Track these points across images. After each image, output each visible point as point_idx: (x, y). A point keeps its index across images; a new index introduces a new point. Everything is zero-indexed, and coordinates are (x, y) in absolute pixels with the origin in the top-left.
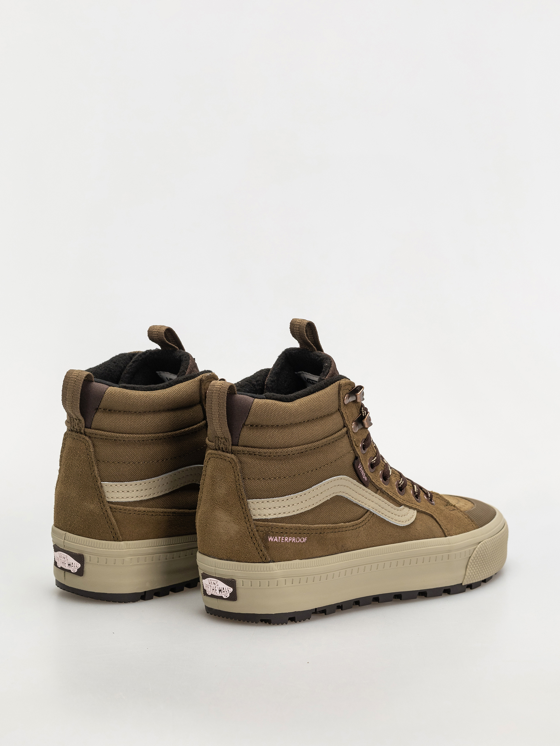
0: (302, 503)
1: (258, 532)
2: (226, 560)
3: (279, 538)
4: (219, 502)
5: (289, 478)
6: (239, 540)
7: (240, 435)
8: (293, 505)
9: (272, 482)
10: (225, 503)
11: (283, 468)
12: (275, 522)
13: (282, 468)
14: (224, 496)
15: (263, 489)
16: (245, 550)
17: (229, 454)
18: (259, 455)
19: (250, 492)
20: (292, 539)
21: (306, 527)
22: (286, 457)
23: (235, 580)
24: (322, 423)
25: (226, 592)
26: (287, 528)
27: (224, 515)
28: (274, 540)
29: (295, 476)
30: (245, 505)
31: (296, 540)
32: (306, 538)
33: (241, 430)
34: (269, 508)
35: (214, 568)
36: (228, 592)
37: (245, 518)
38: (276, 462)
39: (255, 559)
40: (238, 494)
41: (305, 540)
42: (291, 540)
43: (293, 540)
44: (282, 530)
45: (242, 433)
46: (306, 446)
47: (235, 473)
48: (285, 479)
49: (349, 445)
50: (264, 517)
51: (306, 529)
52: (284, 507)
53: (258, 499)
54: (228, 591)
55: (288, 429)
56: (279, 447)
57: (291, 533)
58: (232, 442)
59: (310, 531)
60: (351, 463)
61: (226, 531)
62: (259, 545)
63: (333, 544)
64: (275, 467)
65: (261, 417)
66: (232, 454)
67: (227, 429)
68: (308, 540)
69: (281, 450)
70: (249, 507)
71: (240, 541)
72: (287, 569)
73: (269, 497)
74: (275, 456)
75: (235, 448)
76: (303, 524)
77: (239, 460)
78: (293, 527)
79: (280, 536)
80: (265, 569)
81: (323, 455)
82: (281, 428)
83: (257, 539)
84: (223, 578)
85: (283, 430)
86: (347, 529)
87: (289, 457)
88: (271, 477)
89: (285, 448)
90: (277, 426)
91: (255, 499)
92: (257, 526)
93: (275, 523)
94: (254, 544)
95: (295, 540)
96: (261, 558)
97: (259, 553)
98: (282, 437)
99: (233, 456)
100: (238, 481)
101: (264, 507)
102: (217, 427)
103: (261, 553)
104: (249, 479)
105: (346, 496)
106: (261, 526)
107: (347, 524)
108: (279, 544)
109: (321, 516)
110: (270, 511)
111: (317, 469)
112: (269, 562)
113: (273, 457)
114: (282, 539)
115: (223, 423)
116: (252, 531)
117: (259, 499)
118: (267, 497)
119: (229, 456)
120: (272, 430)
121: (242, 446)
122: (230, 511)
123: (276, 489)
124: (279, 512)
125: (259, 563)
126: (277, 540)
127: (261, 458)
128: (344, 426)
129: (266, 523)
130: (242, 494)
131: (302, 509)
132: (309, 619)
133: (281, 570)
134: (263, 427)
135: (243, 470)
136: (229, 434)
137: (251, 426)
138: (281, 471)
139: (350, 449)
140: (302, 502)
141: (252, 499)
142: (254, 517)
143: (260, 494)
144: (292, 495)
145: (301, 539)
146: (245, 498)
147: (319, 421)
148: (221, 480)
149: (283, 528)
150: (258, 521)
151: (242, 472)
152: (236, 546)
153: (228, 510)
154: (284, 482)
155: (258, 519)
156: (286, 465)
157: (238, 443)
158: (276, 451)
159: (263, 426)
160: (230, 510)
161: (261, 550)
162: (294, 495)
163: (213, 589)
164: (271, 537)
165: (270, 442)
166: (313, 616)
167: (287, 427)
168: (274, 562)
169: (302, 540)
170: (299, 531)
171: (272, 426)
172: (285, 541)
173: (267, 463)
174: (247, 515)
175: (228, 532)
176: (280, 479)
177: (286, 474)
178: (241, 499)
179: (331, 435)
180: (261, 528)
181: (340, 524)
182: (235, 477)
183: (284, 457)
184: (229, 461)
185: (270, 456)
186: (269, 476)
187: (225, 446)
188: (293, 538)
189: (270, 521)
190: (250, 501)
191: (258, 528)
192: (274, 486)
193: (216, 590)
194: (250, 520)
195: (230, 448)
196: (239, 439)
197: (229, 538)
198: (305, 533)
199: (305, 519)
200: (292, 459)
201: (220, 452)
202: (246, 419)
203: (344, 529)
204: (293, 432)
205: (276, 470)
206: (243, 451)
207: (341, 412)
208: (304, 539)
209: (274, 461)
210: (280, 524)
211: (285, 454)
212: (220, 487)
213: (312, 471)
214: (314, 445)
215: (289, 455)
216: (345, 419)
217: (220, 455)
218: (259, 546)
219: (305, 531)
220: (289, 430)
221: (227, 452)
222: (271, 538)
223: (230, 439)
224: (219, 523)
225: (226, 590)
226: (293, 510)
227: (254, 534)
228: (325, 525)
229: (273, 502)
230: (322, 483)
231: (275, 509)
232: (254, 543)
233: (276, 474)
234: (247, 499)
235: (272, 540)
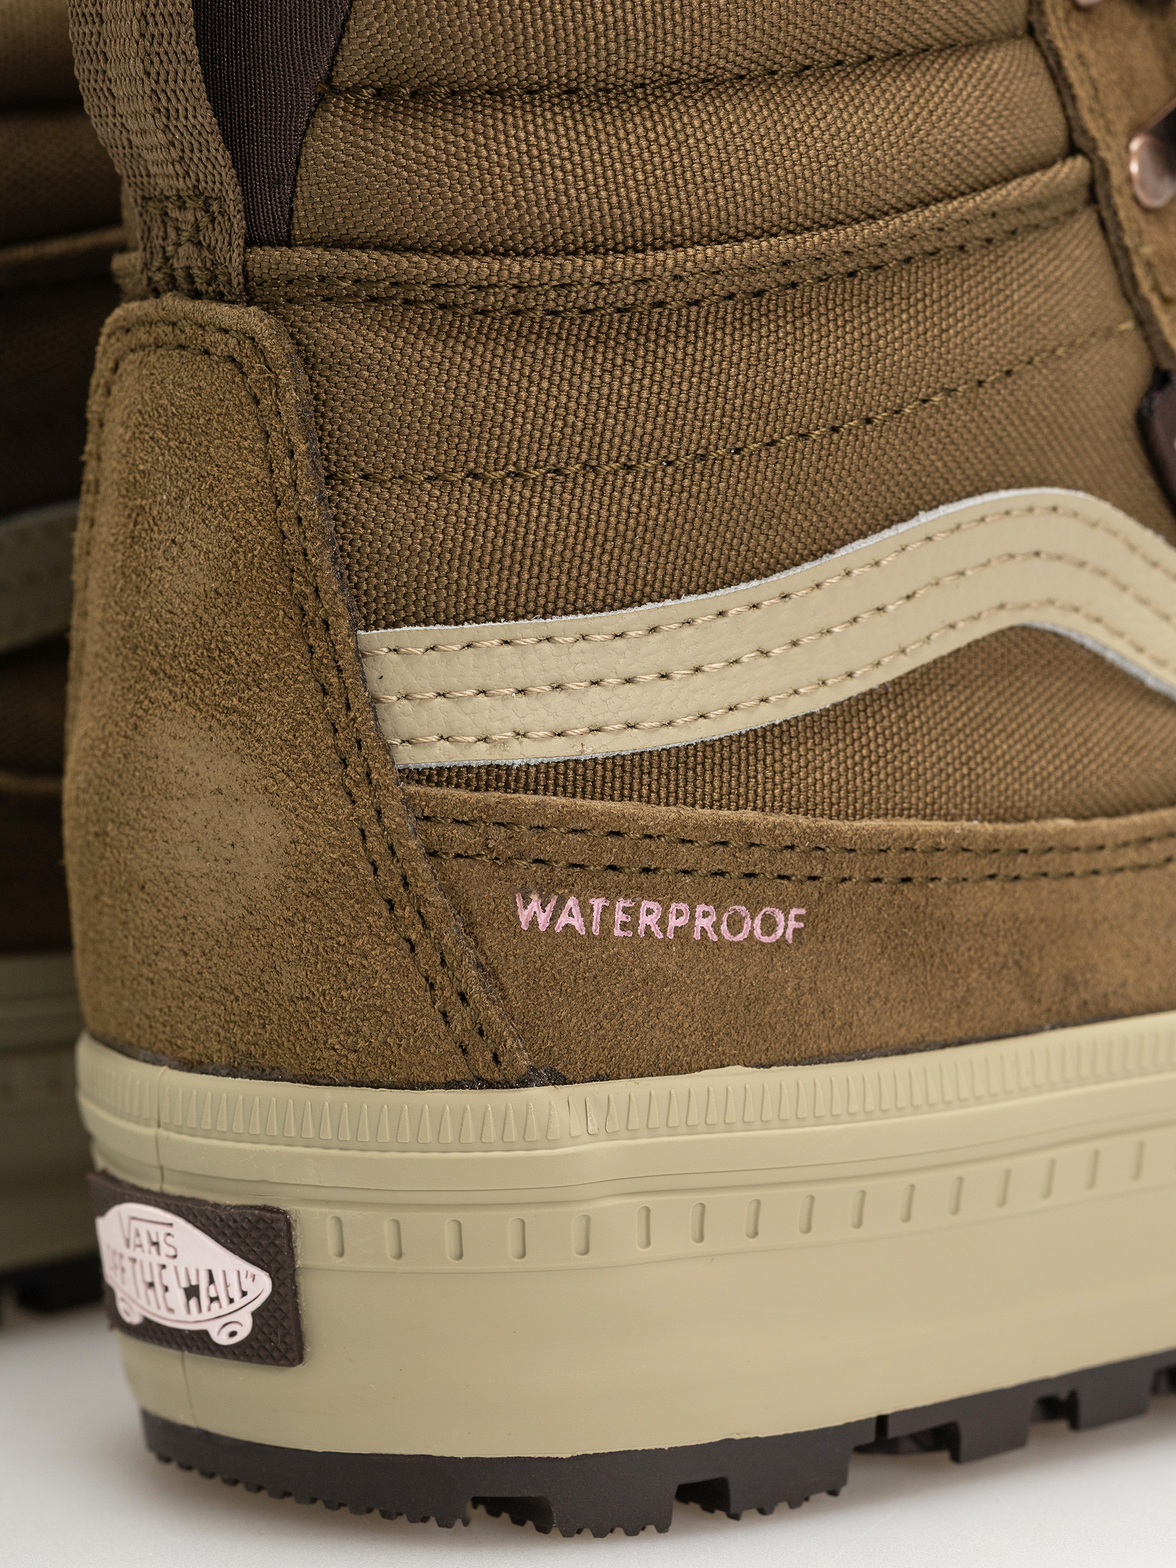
0: (763, 660)
1: (434, 860)
2: (228, 1075)
3: (598, 903)
4: (174, 657)
5: (659, 474)
6: (304, 920)
7: (298, 163)
8: (697, 670)
9: (536, 500)
10: (206, 661)
11: (614, 397)
12: (565, 793)
13: (609, 400)
14: (200, 612)
15: (470, 546)
16: (344, 994)
17: (225, 308)
18: (443, 307)
19: (377, 576)
20: (693, 918)
21: (796, 830)
22: (640, 322)
23: (285, 1213)
24: (903, 93)
25: (231, 1301)
26: (650, 837)
27: (205, 745)
28: (554, 918)
29: (703, 457)
30: (340, 670)
31: (724, 927)
32: (794, 912)
33: (308, 123)
34: (519, 692)
35: (151, 1131)
36: (239, 1302)
37: (344, 760)
38: (565, 355)
39: (416, 1059)
40: (291, 588)
41: (793, 924)
42: (682, 921)
43: (701, 922)
44: (612, 851)
45: (315, 150)
46: (785, 244)
47: (268, 436)
48: (630, 478)
49: (1103, 280)
50: (480, 755)
51: (792, 847)
52: (629, 681)
53: (438, 627)
54: (244, 1294)
55: (646, 113)
56: (584, 247)
57: (685, 872)
58: (247, 218)
59: (824, 862)
60: (1126, 411)
61: (221, 865)
62: (449, 959)
63: (1001, 960)
64: (554, 391)
65: (440, 20)
66: (249, 305)
67: (206, 117)
68: (815, 928)
69: (599, 262)
70: (374, 684)
71: (309, 927)
72: (652, 1132)
73: (521, 611)
74: (555, 313)
75: (265, 258)
76: (772, 809)
77: (299, 344)
78: (699, 827)
79: (602, 890)
80: (492, 1135)
81: (918, 323)
82: (595, 105)
83: (430, 912)
84: (212, 1198)
85: (608, 118)
86: (1100, 860)
87: (659, 324)
88: (527, 460)
89: (623, 252)
90: (570, 92)
91: (417, 623)
92: (427, 819)
93: (563, 800)
94: (413, 948)
95: (716, 926)
96: (464, 1051)
97: (445, 1015)
98: (599, 169)
99: (254, 319)
100: (290, 492)
101: (480, 682)
102: (136, 115)
103: (461, 1018)
104: (366, 477)
105: (1093, 636)
106: (457, 822)
107: (1102, 824)
108: (596, 951)
109: (911, 758)
110: (522, 714)
111: (869, 421)
112: (523, 1083)
113: (542, 320)
114: (620, 917)
115: (172, 75)
116: (394, 854)
117: (445, 623)
118: (502, 609)
119: (226, 323)
120: (529, 117)
121: (311, 243)
122: (241, 713)
123: (568, 554)
124: (590, 720)
125: (448, 1085)
126: (577, 923)
127: (451, 325)
128: (1072, 150)
129: (497, 794)
130: (317, 590)
131: (764, 700)
132: (834, 1493)
133: (612, 1135)
134: (465, 102)
135: (323, 416)
136: (223, 157)
137: (379, 94)
138: (602, 415)
139: (1115, 306)
140: (765, 653)
141: (395, 625)
142: (408, 757)
143: (447, 587)
144: (686, 600)
145: (758, 921)
146: (338, 616)
147: (884, 76)
148: (180, 498)
149: (618, 834)
150: (438, 784)
151: (322, 428)
152: (285, 968)
153: (227, 711)
154: (625, 502)
155: (440, 770)
156: (638, 376)
157: (290, 224)
158: (557, 273)
159: (462, 93)
160: (240, 706)
161: (463, 997)
162: (704, 596)
163: (151, 1285)
164: (534, 897)
165: (517, 206)
166: (859, 1472)
167: (642, 104)
168: (558, 1079)
169: (769, 925)
170: (743, 857)
171: (531, 92)
172: (641, 929)
173: (498, 362)
174: (359, 741)
175: (233, 866)
176: (592, 476)
177: (636, 444)
178: (313, 623)
179: (974, 190)
180: (458, 832)
181: (1050, 825)
182: (272, 471)
183: (620, 321)
184: (233, 360)
185: (517, 313)
186: (514, 457)
187: (205, 253)
188: (700, 909)
189: (527, 783)
190: (376, 639)
191: (435, 831)
192: (553, 527)
193: (166, 1289)
194: (375, 776)
195: (237, 260)
196: (293, 193)
197: (241, 911)
198: (788, 878)
199: (792, 774)
200: (683, 331)
201: (174, 303)
202: (340, 38)
203: (1078, 863)
204: (681, 137)
205: (562, 411)
206: (322, 279)
207: (1045, 46)
208: (780, 916)
209: (551, 350)
210: (598, 805)
211: (630, 300)
212: (175, 550)
213: (835, 429)
214: (847, 245)
215: (661, 304)
216: (1073, 98)
217: (174, 324)
218: (443, 962)
219: (790, 862)
220: (655, 124)
221: (221, 294)
222: (535, 905)
223: (233, 194)
224: (175, 805)
225: (227, 1286)
226: (694, 707)
227: (404, 878)
228: (937, 825)
229: (546, 645)
230: (912, 523)
231: (559, 696)
232: (409, 941)
233: (567, 443)
234: (355, 626)
235: (543, 920)
